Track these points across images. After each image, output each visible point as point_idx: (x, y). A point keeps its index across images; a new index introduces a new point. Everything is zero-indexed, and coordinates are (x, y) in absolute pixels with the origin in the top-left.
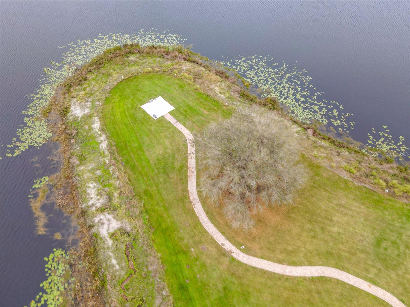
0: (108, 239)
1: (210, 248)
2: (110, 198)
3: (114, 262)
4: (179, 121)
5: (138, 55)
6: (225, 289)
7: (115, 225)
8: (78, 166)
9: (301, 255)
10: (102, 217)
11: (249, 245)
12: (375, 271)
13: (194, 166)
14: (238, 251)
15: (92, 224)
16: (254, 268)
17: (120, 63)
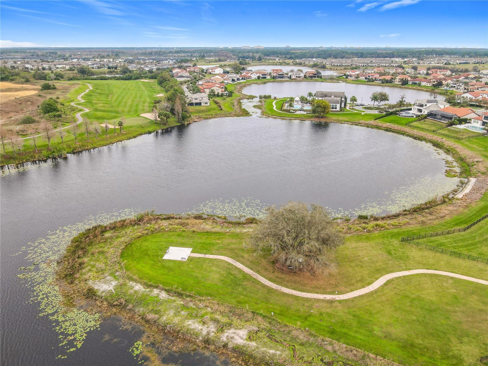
0: (249, 342)
1: (320, 304)
2: (216, 321)
3: (272, 351)
4: (205, 254)
5: (112, 231)
6: (354, 316)
7: (243, 333)
8: (159, 319)
9: (367, 278)
10: (226, 334)
11: (338, 289)
12: (403, 265)
13: (252, 271)
14: (337, 296)
15: (223, 344)
16: (355, 298)
17: (102, 241)
